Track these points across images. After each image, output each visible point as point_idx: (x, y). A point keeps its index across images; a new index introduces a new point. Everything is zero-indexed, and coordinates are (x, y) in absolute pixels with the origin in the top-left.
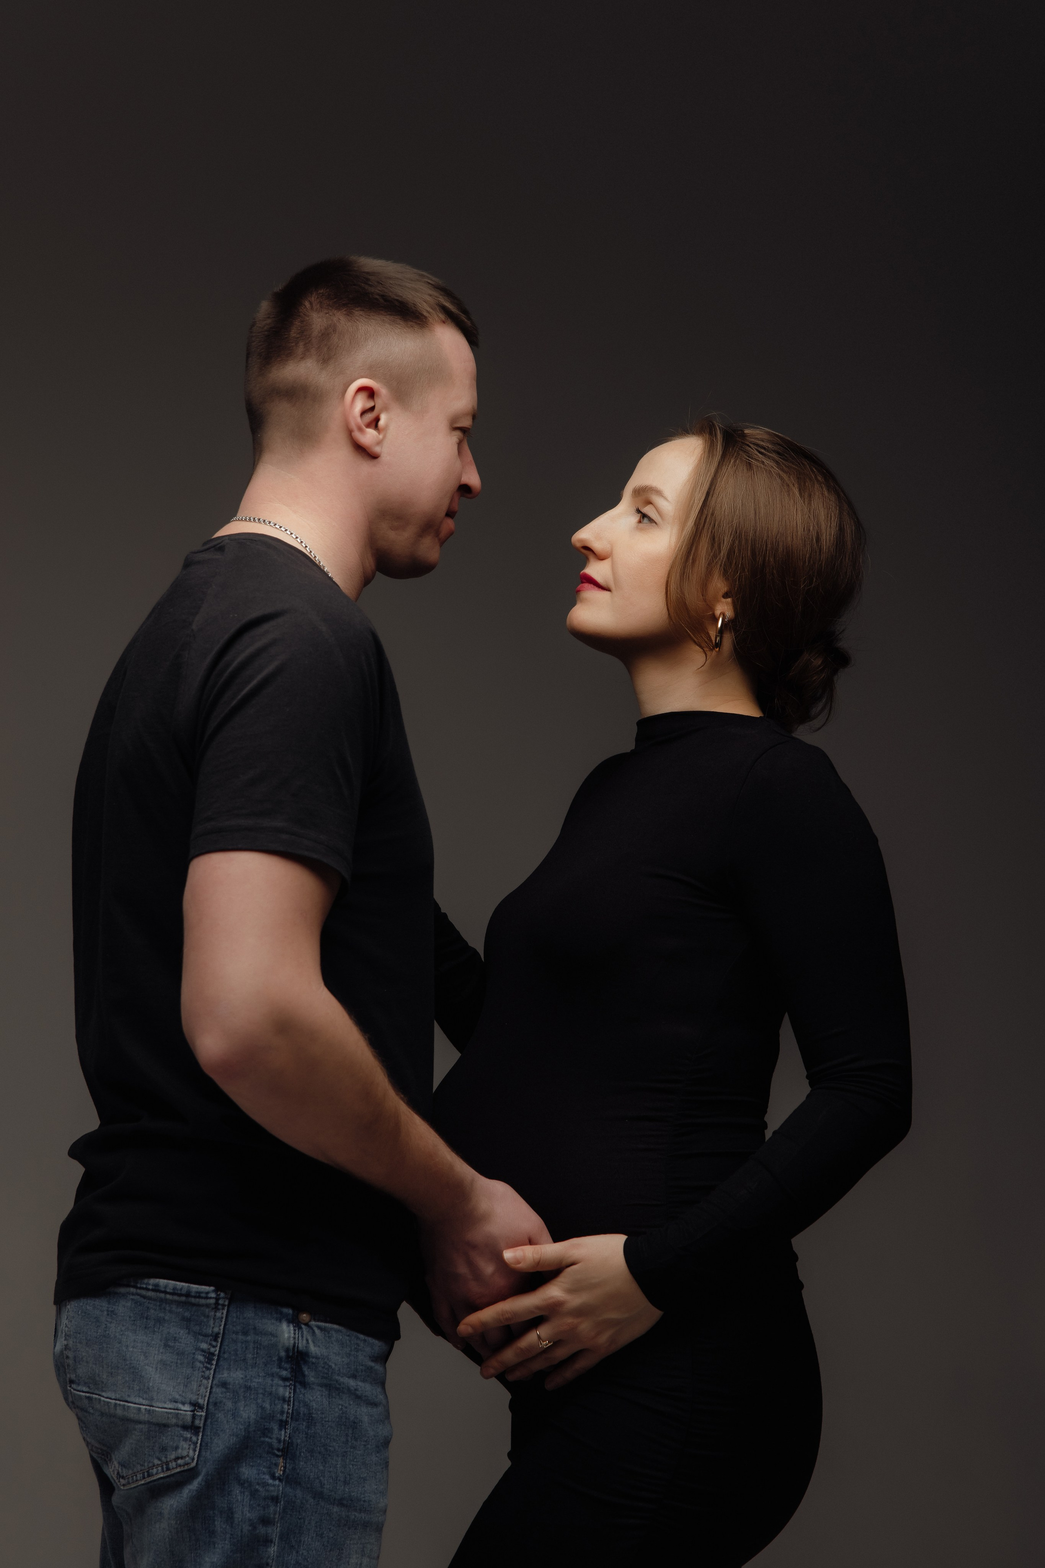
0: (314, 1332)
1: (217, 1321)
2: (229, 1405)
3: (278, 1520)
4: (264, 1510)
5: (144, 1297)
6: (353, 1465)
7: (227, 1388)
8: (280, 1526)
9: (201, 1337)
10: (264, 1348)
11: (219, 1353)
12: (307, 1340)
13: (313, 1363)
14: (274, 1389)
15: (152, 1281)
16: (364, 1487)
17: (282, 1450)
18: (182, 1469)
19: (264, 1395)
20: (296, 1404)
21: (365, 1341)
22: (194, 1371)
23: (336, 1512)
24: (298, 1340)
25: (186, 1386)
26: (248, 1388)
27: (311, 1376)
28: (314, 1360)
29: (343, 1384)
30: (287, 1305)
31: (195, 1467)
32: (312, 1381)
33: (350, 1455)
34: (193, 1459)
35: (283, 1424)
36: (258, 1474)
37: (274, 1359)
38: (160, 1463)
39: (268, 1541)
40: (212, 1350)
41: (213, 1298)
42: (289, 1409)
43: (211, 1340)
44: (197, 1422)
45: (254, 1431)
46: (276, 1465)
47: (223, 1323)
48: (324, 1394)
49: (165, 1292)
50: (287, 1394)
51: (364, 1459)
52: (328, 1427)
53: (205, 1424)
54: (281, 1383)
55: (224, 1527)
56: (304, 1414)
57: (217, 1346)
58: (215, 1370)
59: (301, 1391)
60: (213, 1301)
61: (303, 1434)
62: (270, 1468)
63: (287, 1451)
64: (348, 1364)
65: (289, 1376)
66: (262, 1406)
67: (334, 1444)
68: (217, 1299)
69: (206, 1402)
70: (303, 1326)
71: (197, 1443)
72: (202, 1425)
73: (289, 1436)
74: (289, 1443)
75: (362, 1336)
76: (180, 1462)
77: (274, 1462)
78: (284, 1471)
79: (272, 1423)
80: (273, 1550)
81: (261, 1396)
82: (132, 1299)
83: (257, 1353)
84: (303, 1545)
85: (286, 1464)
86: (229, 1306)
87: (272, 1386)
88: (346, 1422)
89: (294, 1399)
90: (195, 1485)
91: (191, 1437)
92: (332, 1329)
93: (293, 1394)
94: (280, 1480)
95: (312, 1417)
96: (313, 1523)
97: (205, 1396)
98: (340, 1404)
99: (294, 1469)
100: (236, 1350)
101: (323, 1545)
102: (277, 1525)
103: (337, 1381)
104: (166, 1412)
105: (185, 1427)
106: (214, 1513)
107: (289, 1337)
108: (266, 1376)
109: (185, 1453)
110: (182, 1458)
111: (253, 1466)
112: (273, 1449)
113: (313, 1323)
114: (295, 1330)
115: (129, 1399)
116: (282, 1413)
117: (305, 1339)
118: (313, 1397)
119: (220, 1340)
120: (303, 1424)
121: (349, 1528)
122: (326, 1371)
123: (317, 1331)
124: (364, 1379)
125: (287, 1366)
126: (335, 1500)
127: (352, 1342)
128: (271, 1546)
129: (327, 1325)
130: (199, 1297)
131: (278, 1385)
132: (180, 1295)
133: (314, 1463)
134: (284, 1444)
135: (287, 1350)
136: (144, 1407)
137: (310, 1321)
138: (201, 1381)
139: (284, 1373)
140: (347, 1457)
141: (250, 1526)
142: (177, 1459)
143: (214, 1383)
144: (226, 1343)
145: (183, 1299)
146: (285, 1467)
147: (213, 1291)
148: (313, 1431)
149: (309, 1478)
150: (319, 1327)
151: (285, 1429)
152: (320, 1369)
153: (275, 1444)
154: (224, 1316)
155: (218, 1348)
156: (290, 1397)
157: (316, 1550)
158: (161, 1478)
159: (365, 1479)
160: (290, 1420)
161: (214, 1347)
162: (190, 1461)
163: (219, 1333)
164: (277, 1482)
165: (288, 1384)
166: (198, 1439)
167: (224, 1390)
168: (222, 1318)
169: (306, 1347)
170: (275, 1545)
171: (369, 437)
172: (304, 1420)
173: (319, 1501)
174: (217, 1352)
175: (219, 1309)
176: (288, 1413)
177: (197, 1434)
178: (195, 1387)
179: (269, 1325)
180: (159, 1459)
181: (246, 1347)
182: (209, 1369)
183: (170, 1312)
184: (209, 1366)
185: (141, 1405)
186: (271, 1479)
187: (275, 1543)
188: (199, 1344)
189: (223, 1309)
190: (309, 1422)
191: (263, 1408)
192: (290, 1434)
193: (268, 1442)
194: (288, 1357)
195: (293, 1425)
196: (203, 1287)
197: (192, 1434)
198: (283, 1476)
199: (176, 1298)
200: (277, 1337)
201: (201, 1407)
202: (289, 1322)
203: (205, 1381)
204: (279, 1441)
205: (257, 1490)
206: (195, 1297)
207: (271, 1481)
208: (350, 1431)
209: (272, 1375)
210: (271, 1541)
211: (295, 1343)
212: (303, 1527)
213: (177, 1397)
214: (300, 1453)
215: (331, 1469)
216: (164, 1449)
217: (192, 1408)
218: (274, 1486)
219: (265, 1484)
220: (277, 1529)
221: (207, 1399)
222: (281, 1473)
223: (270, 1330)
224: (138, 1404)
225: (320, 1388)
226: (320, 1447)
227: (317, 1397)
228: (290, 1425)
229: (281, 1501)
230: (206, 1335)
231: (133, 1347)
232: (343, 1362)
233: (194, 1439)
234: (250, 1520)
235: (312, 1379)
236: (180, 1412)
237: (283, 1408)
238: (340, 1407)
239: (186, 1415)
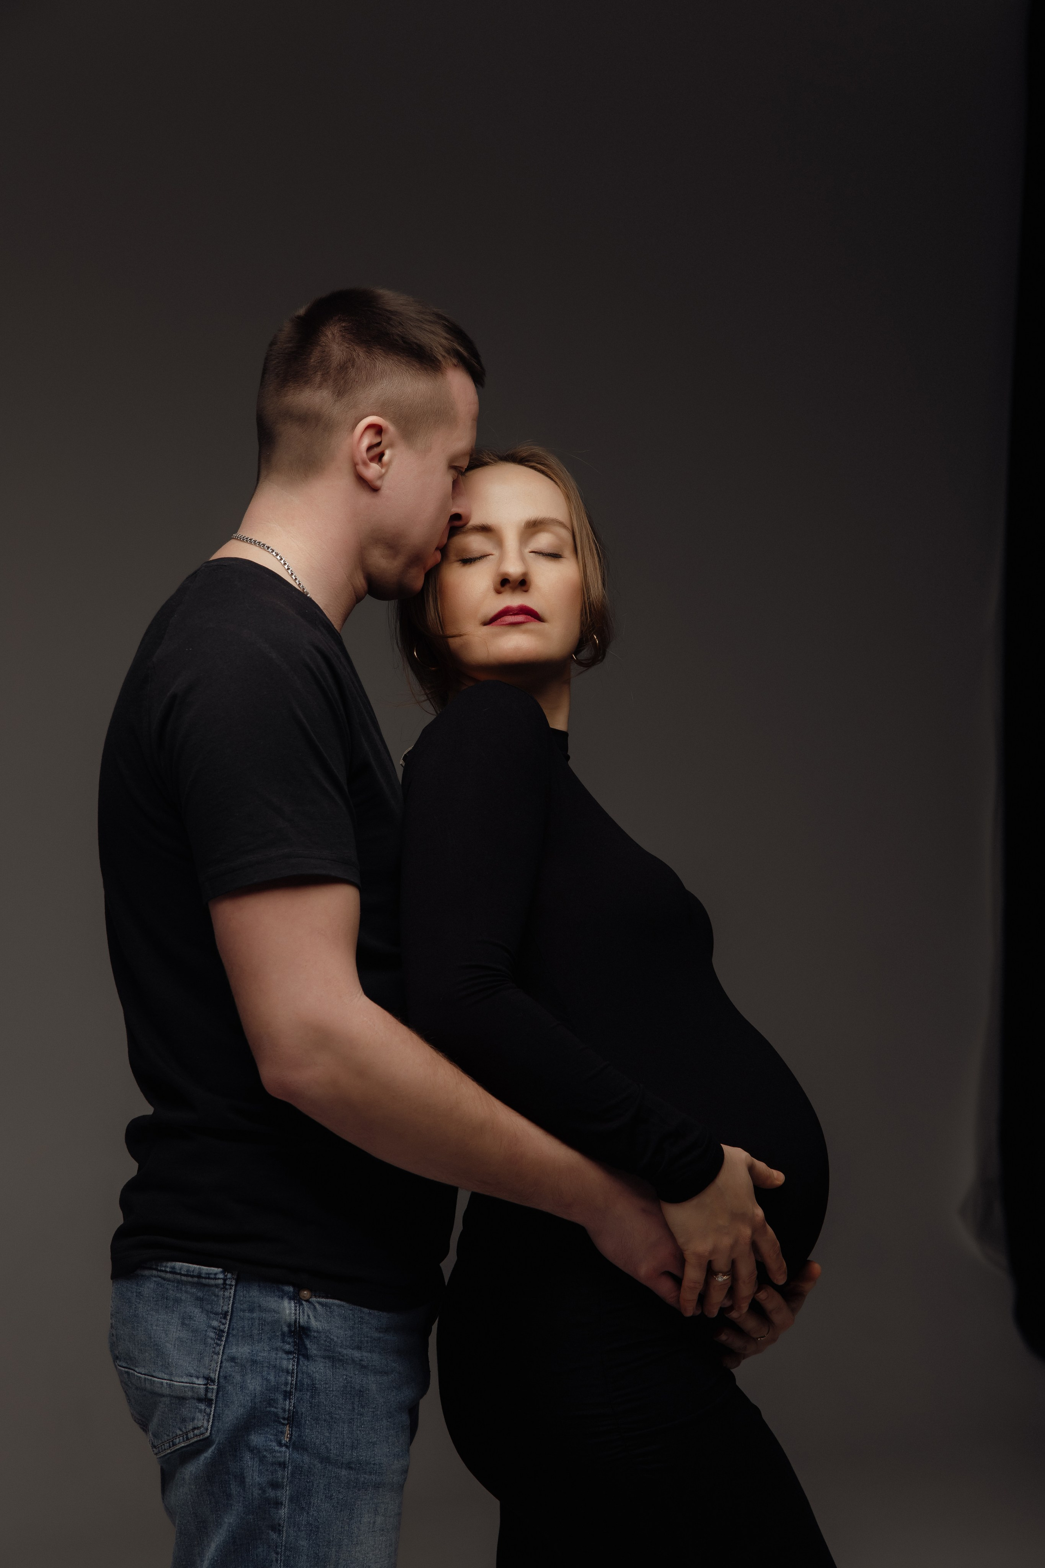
0: (315, 1308)
1: (226, 1300)
2: (238, 1378)
3: (287, 1484)
4: (272, 1475)
5: (164, 1279)
6: (360, 1431)
7: (235, 1363)
8: (289, 1490)
9: (212, 1316)
10: (268, 1324)
11: (228, 1330)
12: (308, 1316)
13: (315, 1337)
14: (278, 1362)
15: (170, 1264)
16: (373, 1451)
17: (287, 1419)
18: (198, 1439)
19: (269, 1368)
20: (300, 1375)
21: (370, 1313)
22: (206, 1347)
23: (345, 1475)
24: (299, 1316)
25: (200, 1361)
26: (254, 1362)
27: (312, 1348)
28: (316, 1334)
29: (347, 1355)
30: (288, 1283)
31: (209, 1436)
32: (314, 1354)
33: (357, 1422)
34: (208, 1429)
35: (287, 1395)
36: (266, 1441)
37: (278, 1334)
38: (181, 1433)
39: (278, 1504)
40: (222, 1327)
41: (221, 1279)
42: (292, 1381)
43: (221, 1318)
44: (209, 1395)
45: (260, 1402)
46: (283, 1433)
47: (231, 1302)
48: (327, 1365)
50: (290, 1367)
51: (373, 1424)
52: (332, 1396)
53: (217, 1397)
54: (284, 1356)
55: (238, 1490)
56: (308, 1385)
57: (226, 1324)
58: (224, 1345)
59: (304, 1364)
60: (221, 1282)
61: (307, 1403)
62: (276, 1435)
63: (293, 1419)
64: (351, 1337)
65: (292, 1349)
66: (266, 1378)
67: (340, 1412)
68: (225, 1280)
69: (217, 1376)
70: (304, 1303)
71: (210, 1414)
72: (214, 1398)
73: (294, 1406)
74: (294, 1412)
75: (366, 1310)
76: (196, 1432)
77: (280, 1430)
78: (290, 1439)
79: (276, 1394)
80: (284, 1512)
81: (266, 1369)
82: (155, 1281)
83: (262, 1329)
84: (313, 1506)
85: (292, 1431)
86: (236, 1286)
87: (276, 1359)
88: (351, 1391)
89: (297, 1371)
90: (209, 1453)
91: (205, 1409)
92: (333, 1304)
93: (297, 1366)
94: (287, 1447)
95: (315, 1387)
96: (322, 1486)
97: (216, 1371)
98: (344, 1375)
99: (300, 1436)
100: (243, 1327)
101: (333, 1506)
102: (286, 1489)
103: (339, 1354)
104: (183, 1386)
105: (200, 1400)
106: (229, 1478)
107: (290, 1313)
108: (270, 1350)
109: (200, 1424)
110: (198, 1428)
111: (261, 1434)
112: (278, 1418)
113: (313, 1299)
114: (296, 1307)
115: (154, 1374)
116: (286, 1384)
117: (306, 1314)
118: (316, 1369)
119: (229, 1318)
120: (307, 1394)
121: (359, 1490)
122: (328, 1344)
123: (317, 1306)
124: (370, 1350)
125: (290, 1340)
126: (342, 1463)
127: (356, 1316)
128: (281, 1508)
129: (328, 1300)
130: (209, 1278)
131: (281, 1358)
132: (193, 1276)
133: (320, 1430)
134: (289, 1413)
135: (289, 1325)
136: (166, 1381)
137: (311, 1298)
138: (212, 1357)
139: (287, 1347)
140: (354, 1423)
141: (261, 1490)
142: (194, 1429)
143: (224, 1358)
144: (234, 1320)
145: (196, 1280)
146: (291, 1435)
147: (221, 1272)
148: (317, 1401)
149: (315, 1444)
150: (320, 1303)
151: (290, 1399)
152: (322, 1342)
153: (281, 1414)
154: (232, 1295)
155: (227, 1326)
156: (293, 1369)
157: (326, 1511)
158: (183, 1447)
159: (374, 1444)
160: (294, 1391)
161: (224, 1324)
162: (204, 1431)
163: (228, 1312)
164: (284, 1449)
165: (292, 1357)
166: (211, 1411)
167: (233, 1364)
168: (230, 1297)
169: (307, 1322)
170: (285, 1507)
171: (372, 471)
172: (307, 1390)
173: (326, 1465)
174: (226, 1329)
175: (227, 1289)
176: (291, 1384)
177: (210, 1406)
178: (207, 1363)
179: (271, 1301)
180: (181, 1430)
181: (252, 1324)
182: (219, 1345)
183: (186, 1292)
184: (219, 1342)
185: (163, 1379)
186: (278, 1446)
187: (285, 1505)
188: (211, 1322)
189: (231, 1289)
190: (312, 1392)
191: (268, 1380)
192: (294, 1403)
193: (274, 1412)
194: (290, 1331)
195: (297, 1395)
196: (212, 1268)
197: (207, 1406)
198: (290, 1443)
199: (190, 1279)
200: (279, 1313)
201: (213, 1381)
202: (290, 1299)
203: (215, 1357)
204: (284, 1410)
205: (265, 1457)
206: (205, 1278)
207: (277, 1448)
208: (357, 1399)
209: (277, 1349)
210: (282, 1504)
211: (296, 1318)
212: (312, 1490)
213: (193, 1372)
214: (305, 1421)
215: (338, 1435)
216: (184, 1420)
217: (205, 1382)
218: (280, 1452)
219: (272, 1451)
220: (286, 1492)
221: (218, 1373)
222: (288, 1440)
223: (273, 1307)
224: (161, 1379)
225: (323, 1360)
226: (325, 1415)
227: (320, 1369)
228: (295, 1396)
229: (288, 1466)
230: (216, 1314)
231: (156, 1326)
232: (346, 1335)
233: (208, 1410)
234: (259, 1484)
235: (315, 1352)
236: (194, 1385)
237: (287, 1379)
238: (345, 1377)
239: (199, 1388)
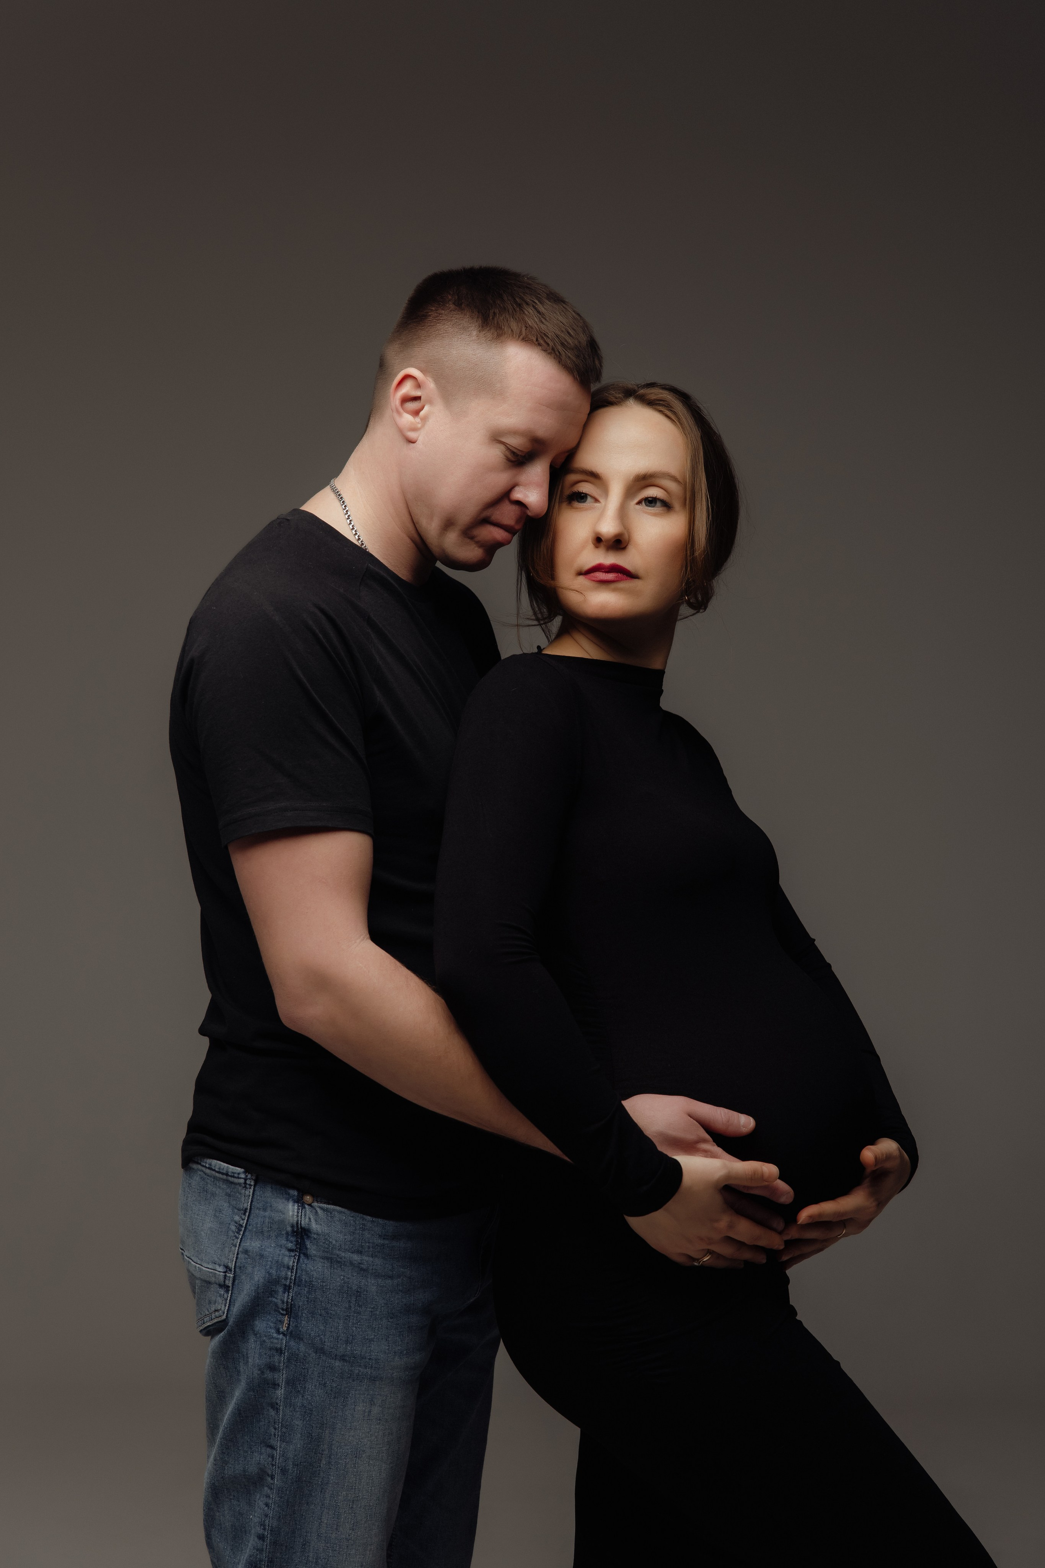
0: (317, 1212)
1: (246, 1198)
2: (249, 1269)
3: (283, 1368)
4: (270, 1359)
5: (205, 1173)
6: (356, 1327)
7: (248, 1255)
8: (286, 1373)
9: (236, 1211)
10: (276, 1223)
11: (246, 1225)
12: (310, 1219)
13: (314, 1238)
15: (209, 1161)
16: (369, 1347)
17: (286, 1310)
18: (221, 1319)
19: (273, 1262)
20: (299, 1272)
21: (373, 1221)
22: (229, 1239)
23: (339, 1366)
24: (301, 1218)
25: (223, 1251)
26: (262, 1256)
27: (312, 1248)
28: (315, 1236)
29: (345, 1258)
30: (294, 1188)
31: (226, 1319)
32: (315, 1254)
33: (353, 1319)
34: (224, 1313)
35: (287, 1288)
36: (266, 1327)
37: (283, 1233)
38: (211, 1312)
39: (275, 1385)
40: (241, 1222)
41: (243, 1178)
42: (292, 1276)
43: (241, 1214)
44: (227, 1282)
45: (263, 1292)
46: (282, 1322)
47: (250, 1200)
48: (326, 1265)
49: (214, 1170)
50: (291, 1264)
52: (329, 1294)
53: (233, 1284)
54: (287, 1253)
56: (306, 1281)
57: (245, 1219)
58: (241, 1238)
59: (303, 1262)
60: (243, 1181)
61: (304, 1298)
62: (276, 1323)
63: (290, 1310)
64: (351, 1241)
65: (294, 1248)
66: (269, 1272)
67: (336, 1308)
68: (246, 1180)
69: (233, 1265)
70: (306, 1206)
71: (227, 1299)
72: (231, 1285)
73: (292, 1299)
74: (291, 1304)
75: (369, 1218)
76: (217, 1313)
77: (279, 1319)
78: (288, 1328)
79: (278, 1286)
80: (280, 1392)
81: (270, 1263)
82: (200, 1175)
83: (271, 1227)
84: (308, 1390)
85: (289, 1321)
86: (255, 1186)
87: (280, 1255)
88: (348, 1290)
89: (297, 1268)
90: (225, 1334)
91: (224, 1294)
92: (334, 1210)
93: (297, 1263)
94: (284, 1335)
95: (312, 1284)
96: (316, 1373)
97: (233, 1261)
98: (341, 1275)
99: (296, 1326)
100: (257, 1224)
102: (283, 1372)
103: (338, 1256)
104: (208, 1272)
105: (220, 1285)
107: (293, 1215)
108: (276, 1247)
109: (219, 1307)
110: (219, 1311)
111: (264, 1321)
112: (279, 1308)
113: (315, 1204)
114: (298, 1209)
115: (192, 1258)
116: (286, 1278)
117: (307, 1217)
118: (315, 1267)
119: (247, 1214)
120: (304, 1290)
121: (353, 1381)
122: (327, 1246)
123: (319, 1211)
124: (372, 1255)
125: (293, 1239)
126: (336, 1355)
127: (357, 1222)
128: (278, 1389)
129: (329, 1206)
130: (233, 1177)
131: (284, 1255)
132: (223, 1174)
133: (315, 1324)
134: (287, 1305)
135: (292, 1226)
136: (198, 1265)
137: (313, 1202)
138: (231, 1248)
139: (290, 1245)
140: (349, 1320)
141: (259, 1370)
142: (216, 1311)
143: (240, 1250)
144: (251, 1217)
145: (225, 1177)
146: (289, 1324)
147: (244, 1172)
148: (314, 1296)
149: (310, 1335)
150: (321, 1208)
151: (289, 1292)
152: (321, 1244)
153: (280, 1305)
154: (251, 1194)
155: (245, 1221)
156: (293, 1266)
157: (319, 1396)
158: (209, 1326)
159: (371, 1340)
160: (293, 1285)
161: (243, 1220)
162: (222, 1314)
163: (246, 1209)
164: (281, 1336)
165: (293, 1254)
166: (228, 1297)
167: (246, 1256)
168: (249, 1196)
169: (308, 1224)
170: (282, 1388)
172: (305, 1286)
173: (320, 1355)
174: (244, 1224)
175: (247, 1188)
176: (291, 1279)
178: (228, 1252)
179: (280, 1203)
180: (209, 1310)
181: (264, 1222)
182: (237, 1238)
183: (219, 1187)
184: (237, 1235)
186: (276, 1333)
187: (281, 1387)
188: (234, 1216)
189: (250, 1188)
190: (308, 1288)
191: (271, 1273)
192: (292, 1297)
193: (275, 1302)
194: (293, 1231)
195: (295, 1289)
196: (237, 1168)
197: (225, 1291)
198: (287, 1332)
199: (221, 1176)
200: (284, 1214)
201: (230, 1270)
202: (295, 1202)
203: (233, 1248)
204: (283, 1302)
205: (264, 1341)
206: (231, 1176)
207: (275, 1335)
208: (353, 1299)
209: (281, 1246)
210: (279, 1385)
211: (298, 1220)
212: (308, 1376)
213: (216, 1259)
214: (302, 1313)
215: (333, 1330)
216: (210, 1302)
217: (224, 1270)
218: (278, 1339)
219: (271, 1337)
220: (283, 1375)
221: (234, 1263)
222: (286, 1329)
223: (280, 1208)
224: (195, 1263)
225: (322, 1260)
226: (320, 1310)
227: (318, 1268)
228: (293, 1290)
229: (285, 1352)
230: (239, 1210)
231: (197, 1215)
232: (345, 1239)
233: (226, 1295)
234: (258, 1366)
235: (314, 1252)
236: (218, 1272)
237: (287, 1274)
238: (342, 1277)
239: (220, 1275)
